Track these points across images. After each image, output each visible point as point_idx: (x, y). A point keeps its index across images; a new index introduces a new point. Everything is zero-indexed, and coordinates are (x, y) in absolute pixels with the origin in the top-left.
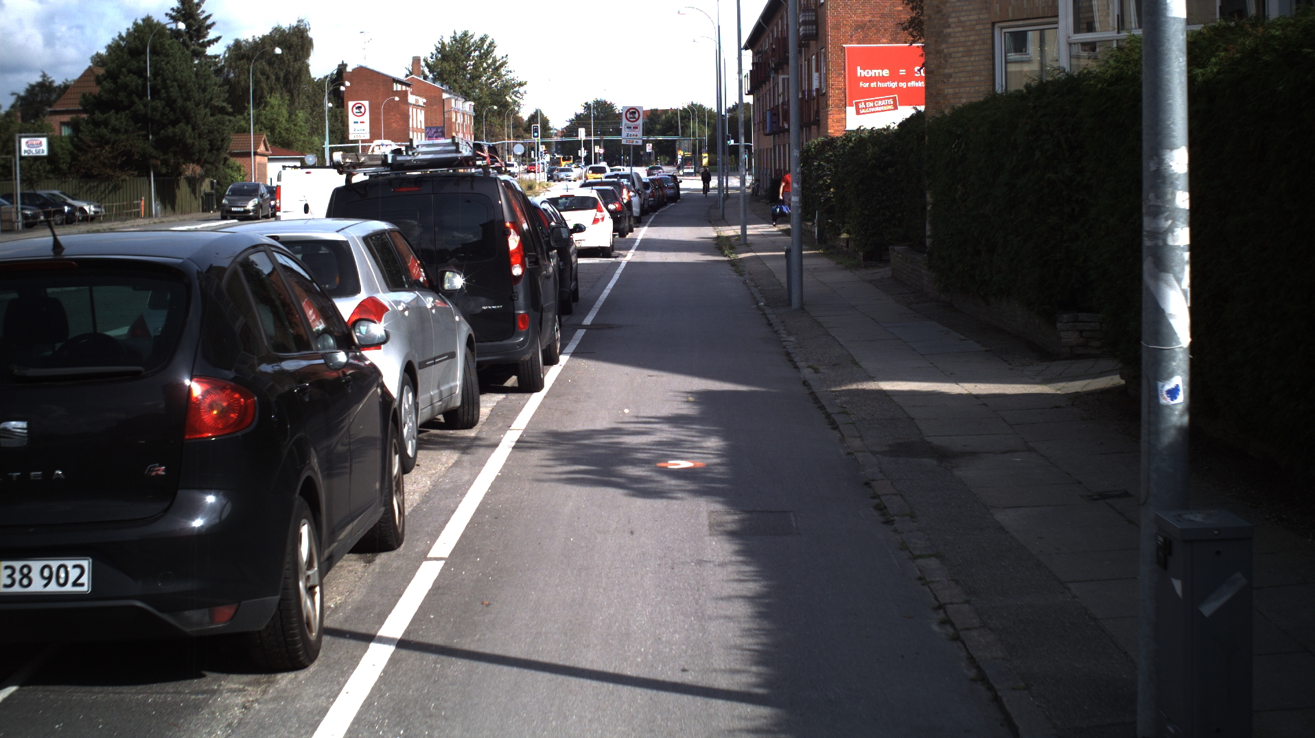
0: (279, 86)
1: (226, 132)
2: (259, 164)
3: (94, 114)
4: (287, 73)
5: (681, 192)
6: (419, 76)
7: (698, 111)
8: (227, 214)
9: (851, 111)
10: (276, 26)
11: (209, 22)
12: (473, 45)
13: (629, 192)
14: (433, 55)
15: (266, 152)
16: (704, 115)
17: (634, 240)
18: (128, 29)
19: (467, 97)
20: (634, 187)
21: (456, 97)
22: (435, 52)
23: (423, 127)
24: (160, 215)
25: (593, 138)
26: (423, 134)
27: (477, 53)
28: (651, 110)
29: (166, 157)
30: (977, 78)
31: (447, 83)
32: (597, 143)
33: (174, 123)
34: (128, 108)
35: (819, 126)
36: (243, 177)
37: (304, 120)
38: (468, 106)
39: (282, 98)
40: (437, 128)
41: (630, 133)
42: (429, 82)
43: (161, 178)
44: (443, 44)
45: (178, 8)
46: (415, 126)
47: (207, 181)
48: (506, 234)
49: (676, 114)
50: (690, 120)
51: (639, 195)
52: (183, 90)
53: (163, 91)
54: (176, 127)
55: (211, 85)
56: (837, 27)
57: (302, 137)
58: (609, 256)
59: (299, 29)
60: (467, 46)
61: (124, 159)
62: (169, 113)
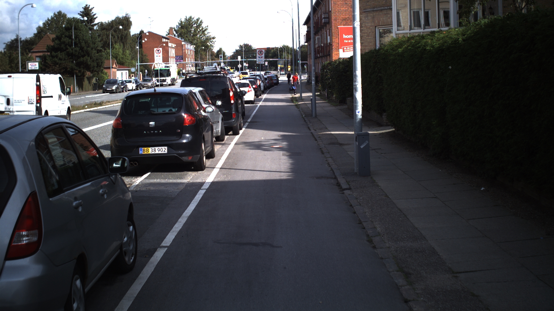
0: (119, 41)
1: (103, 59)
2: (114, 72)
3: (52, 53)
4: (122, 35)
5: (279, 82)
6: (173, 35)
7: (286, 48)
8: (105, 91)
9: (341, 51)
10: (117, 16)
11: (95, 17)
12: (194, 22)
13: (259, 81)
14: (177, 26)
15: (116, 67)
16: (289, 50)
17: (262, 99)
18: (52, 16)
19: (191, 43)
20: (261, 79)
21: (188, 44)
22: (178, 25)
23: (174, 56)
24: (78, 92)
25: (244, 60)
26: (175, 59)
27: (195, 25)
28: (267, 48)
29: (80, 69)
30: (371, 44)
31: (183, 38)
32: (245, 62)
33: (83, 56)
34: (65, 50)
35: (330, 56)
36: (108, 77)
37: (129, 54)
38: (192, 47)
39: (120, 45)
40: (180, 56)
41: (260, 59)
42: (176, 37)
43: (78, 77)
44: (181, 22)
45: (83, 11)
46: (171, 56)
47: (94, 79)
48: (229, 92)
49: (278, 49)
50: (283, 53)
51: (263, 82)
52: (87, 44)
53: (79, 44)
54: (84, 58)
55: (97, 42)
56: (335, 20)
57: (128, 61)
58: (253, 104)
59: (126, 18)
60: (191, 22)
61: (64, 70)
62: (81, 52)
